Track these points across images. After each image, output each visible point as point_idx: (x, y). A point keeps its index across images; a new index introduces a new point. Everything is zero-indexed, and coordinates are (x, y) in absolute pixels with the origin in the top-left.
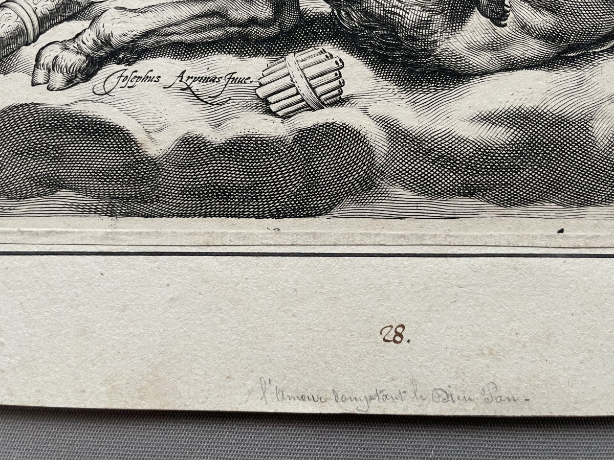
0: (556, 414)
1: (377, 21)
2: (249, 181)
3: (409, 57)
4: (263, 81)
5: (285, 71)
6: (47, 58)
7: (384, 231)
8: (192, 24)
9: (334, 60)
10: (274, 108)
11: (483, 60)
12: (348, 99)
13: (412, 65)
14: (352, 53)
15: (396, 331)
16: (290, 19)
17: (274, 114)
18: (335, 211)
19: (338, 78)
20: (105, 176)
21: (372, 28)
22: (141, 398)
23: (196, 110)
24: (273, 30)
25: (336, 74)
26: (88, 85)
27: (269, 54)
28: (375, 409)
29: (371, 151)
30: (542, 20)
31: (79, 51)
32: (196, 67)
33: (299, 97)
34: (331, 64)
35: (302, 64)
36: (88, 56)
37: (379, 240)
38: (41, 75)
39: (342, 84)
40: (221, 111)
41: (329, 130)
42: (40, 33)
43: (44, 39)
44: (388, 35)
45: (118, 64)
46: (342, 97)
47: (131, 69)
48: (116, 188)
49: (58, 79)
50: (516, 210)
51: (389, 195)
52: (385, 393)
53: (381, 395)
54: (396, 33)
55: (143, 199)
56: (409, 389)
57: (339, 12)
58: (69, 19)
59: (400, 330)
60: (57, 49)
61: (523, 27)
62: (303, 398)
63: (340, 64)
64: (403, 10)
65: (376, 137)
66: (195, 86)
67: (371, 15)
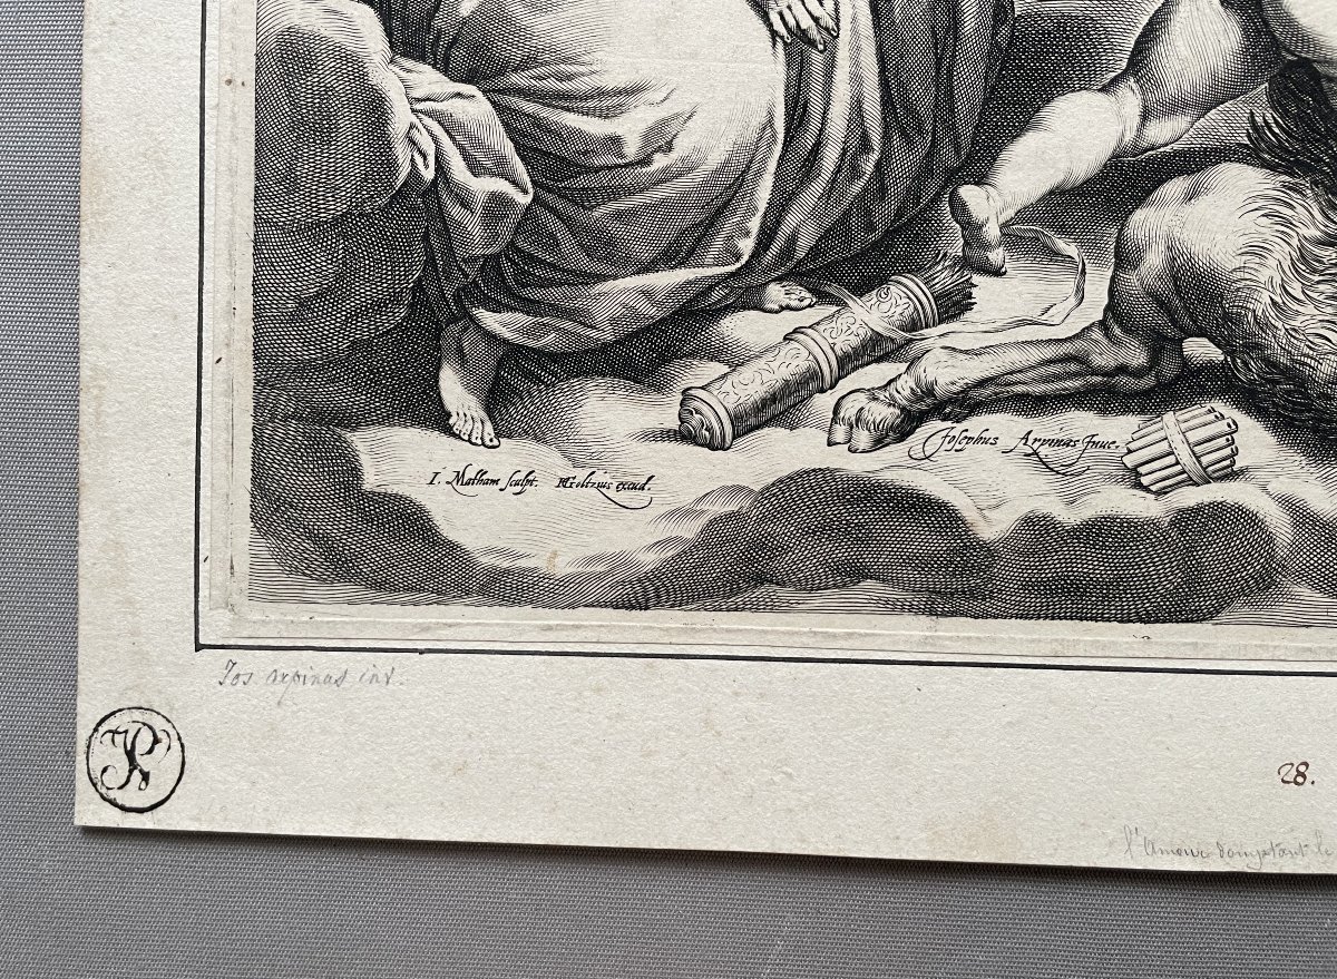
1: (1282, 373)
2: (1109, 575)
3: (1321, 420)
4: (1133, 446)
5: (1162, 434)
6: (849, 410)
7: (1286, 643)
8: (1042, 370)
9: (1225, 422)
10: (1145, 481)
12: (1242, 471)
13: (1325, 430)
14: (1248, 413)
15: (1297, 771)
16: (1169, 369)
17: (1146, 489)
18: (1223, 616)
19: (1229, 445)
20: (923, 563)
21: (1275, 382)
22: (971, 848)
23: (1042, 481)
24: (1148, 382)
25: (1228, 440)
26: (903, 447)
27: (1142, 412)
28: (1270, 867)
29: (1271, 539)
31: (892, 403)
32: (1045, 426)
33: (1179, 468)
34: (1222, 427)
35: (1184, 426)
36: (903, 409)
37: (1279, 654)
38: (840, 433)
39: (1235, 453)
40: (1076, 483)
41: (1217, 511)
42: (840, 378)
43: (845, 385)
44: (1295, 391)
45: (943, 420)
46: (1235, 468)
47: (960, 427)
48: (939, 580)
49: (863, 438)
51: (1292, 597)
52: (1282, 846)
53: (1277, 850)
54: (1306, 390)
55: (972, 594)
56: (1313, 841)
57: (1234, 361)
58: (879, 360)
59: (1302, 769)
60: (862, 398)
62: (1179, 852)
63: (1234, 427)
64: (1316, 360)
65: (1278, 522)
66: (1044, 451)
67: (1275, 365)
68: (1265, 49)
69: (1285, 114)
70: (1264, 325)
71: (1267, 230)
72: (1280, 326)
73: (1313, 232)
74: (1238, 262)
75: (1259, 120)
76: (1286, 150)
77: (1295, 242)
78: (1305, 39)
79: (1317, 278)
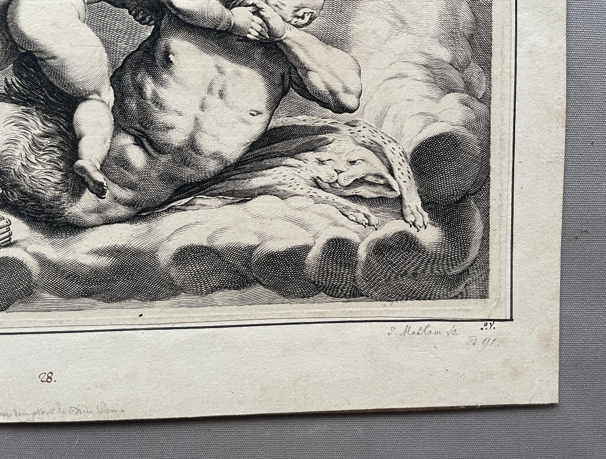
0: (139, 418)
1: (29, 197)
3: (49, 217)
7: (40, 319)
9: (5, 220)
11: (92, 218)
12: (15, 242)
13: (51, 222)
14: (15, 216)
15: (48, 376)
18: (11, 309)
19: (8, 231)
21: (26, 202)
25: (7, 229)
28: (37, 420)
30: (126, 194)
34: (4, 223)
37: (37, 324)
39: (10, 235)
44: (35, 205)
46: (12, 241)
50: (115, 305)
51: (42, 298)
52: (42, 410)
53: (40, 412)
54: (41, 204)
56: (56, 407)
57: (6, 192)
59: (50, 375)
61: (115, 199)
63: (9, 223)
64: (44, 190)
67: (26, 193)
68: (11, 48)
69: (21, 78)
70: (19, 176)
71: (17, 132)
72: (27, 176)
73: (38, 132)
74: (5, 147)
75: (9, 81)
76: (22, 95)
77: (30, 137)
78: (29, 42)
79: (42, 153)
